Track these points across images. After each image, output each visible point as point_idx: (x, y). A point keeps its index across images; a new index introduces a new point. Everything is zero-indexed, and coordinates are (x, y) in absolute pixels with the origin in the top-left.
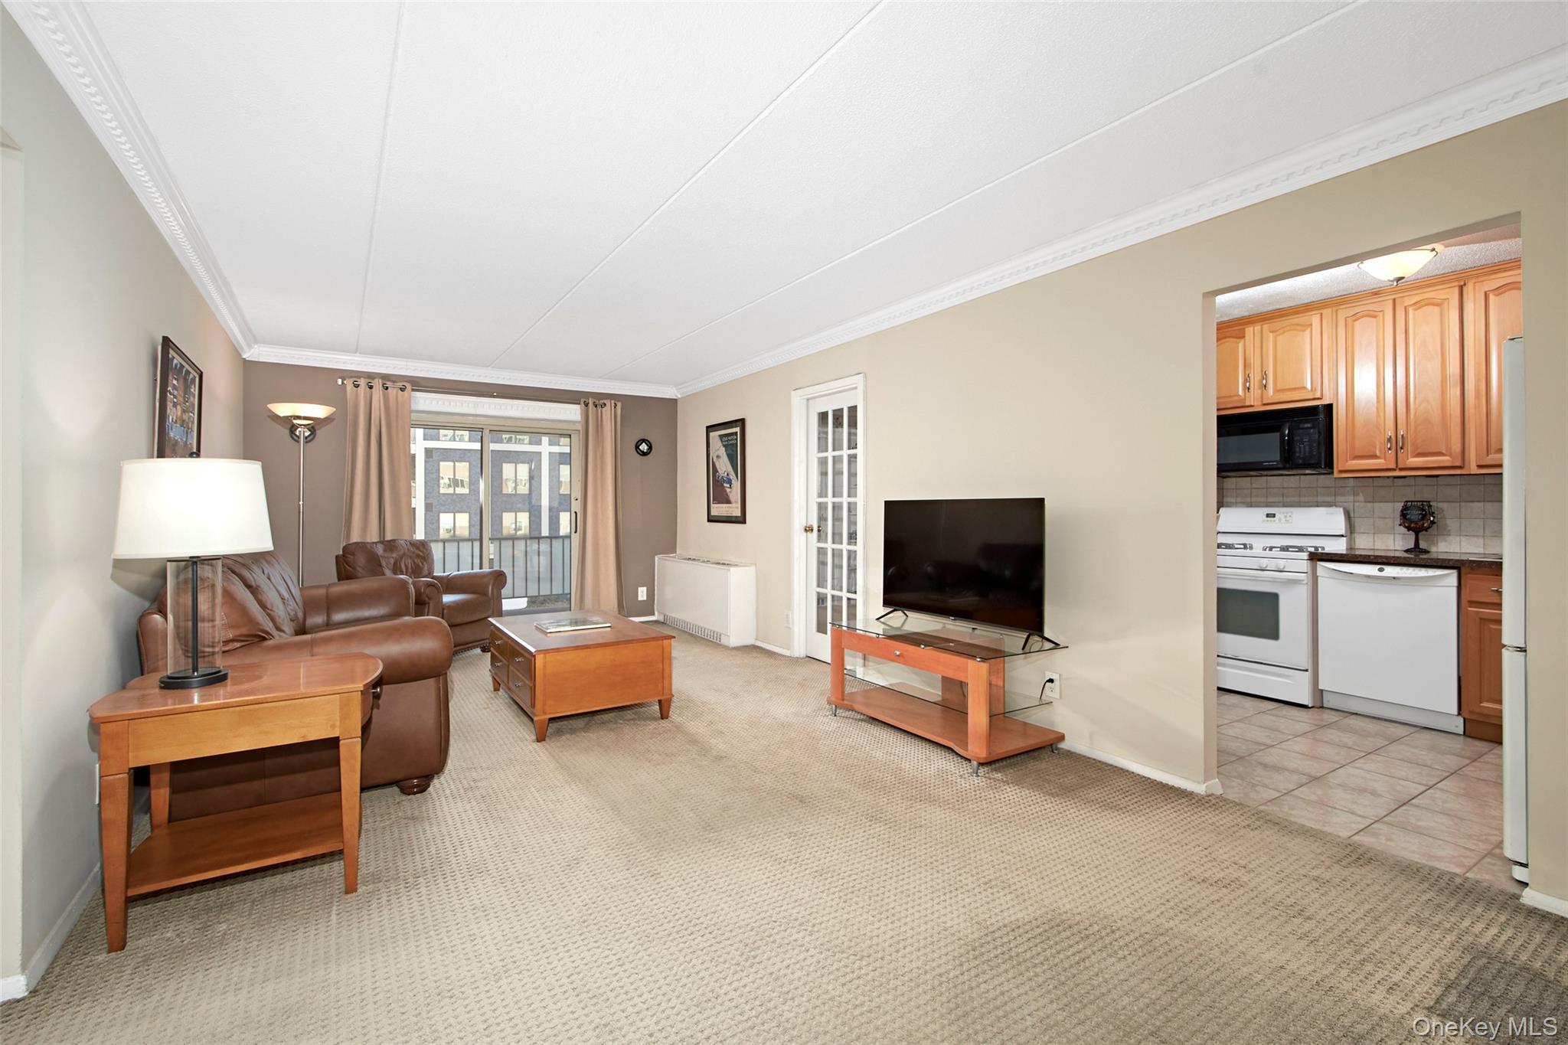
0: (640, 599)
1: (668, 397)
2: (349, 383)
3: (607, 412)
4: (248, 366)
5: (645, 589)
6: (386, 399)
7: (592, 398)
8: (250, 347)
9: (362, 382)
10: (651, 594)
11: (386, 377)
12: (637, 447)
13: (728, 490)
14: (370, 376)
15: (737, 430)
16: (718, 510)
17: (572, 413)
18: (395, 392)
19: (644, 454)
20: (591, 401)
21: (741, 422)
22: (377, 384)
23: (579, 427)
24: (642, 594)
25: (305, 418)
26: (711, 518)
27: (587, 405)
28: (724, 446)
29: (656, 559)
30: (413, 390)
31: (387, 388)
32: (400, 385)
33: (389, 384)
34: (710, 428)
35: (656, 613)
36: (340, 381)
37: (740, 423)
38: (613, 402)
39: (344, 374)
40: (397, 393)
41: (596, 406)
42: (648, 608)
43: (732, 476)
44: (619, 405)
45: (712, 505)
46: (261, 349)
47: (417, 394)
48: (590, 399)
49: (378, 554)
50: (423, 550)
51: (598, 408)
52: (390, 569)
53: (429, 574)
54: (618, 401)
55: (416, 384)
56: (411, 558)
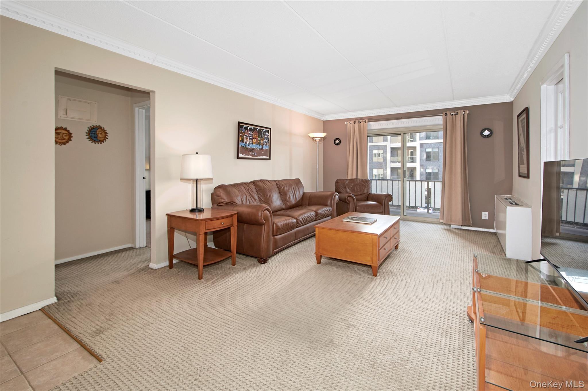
0: (484, 218)
1: (506, 101)
2: (348, 123)
3: (459, 117)
4: (325, 122)
5: (487, 213)
6: (359, 127)
7: (450, 111)
8: (324, 116)
9: (352, 122)
10: (491, 216)
11: (362, 119)
12: (481, 134)
14: (356, 119)
17: (439, 120)
19: (487, 136)
20: (448, 113)
21: (527, 110)
22: (357, 122)
23: (442, 127)
24: (485, 215)
25: (318, 138)
26: (521, 175)
27: (446, 116)
29: (496, 197)
30: (368, 122)
31: (360, 123)
32: (364, 120)
33: (361, 121)
34: (519, 115)
35: (495, 229)
36: (346, 123)
38: (462, 111)
39: (348, 120)
40: (363, 124)
41: (452, 115)
42: (488, 224)
44: (467, 112)
46: (328, 116)
47: (371, 123)
48: (448, 112)
49: (346, 183)
50: (366, 183)
51: (453, 117)
52: (350, 189)
53: (367, 192)
54: (466, 110)
55: (371, 119)
56: (360, 186)
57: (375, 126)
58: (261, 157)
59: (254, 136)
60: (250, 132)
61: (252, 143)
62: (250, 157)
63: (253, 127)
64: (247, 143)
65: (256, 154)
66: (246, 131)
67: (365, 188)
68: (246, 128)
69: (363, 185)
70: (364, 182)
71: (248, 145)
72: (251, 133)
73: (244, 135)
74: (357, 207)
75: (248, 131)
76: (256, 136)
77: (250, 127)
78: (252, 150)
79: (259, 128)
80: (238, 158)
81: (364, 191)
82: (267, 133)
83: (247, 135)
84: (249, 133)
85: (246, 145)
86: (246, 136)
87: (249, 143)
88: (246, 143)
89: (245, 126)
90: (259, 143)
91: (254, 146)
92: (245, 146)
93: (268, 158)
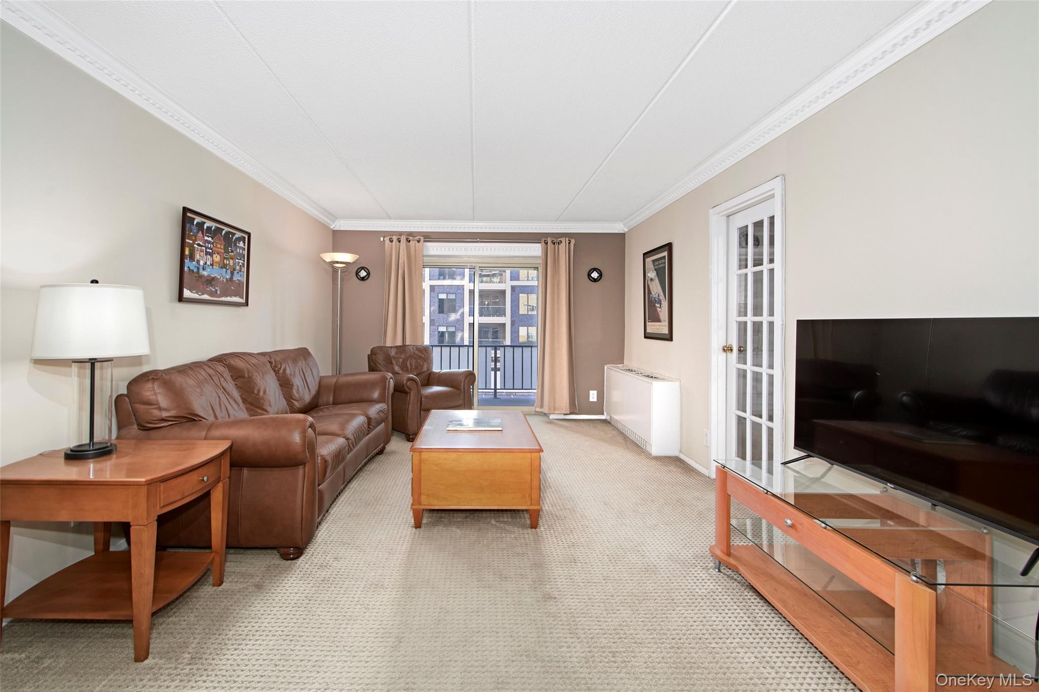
0: (591, 400)
1: (617, 232)
2: (387, 239)
3: (563, 248)
4: (335, 233)
5: (596, 392)
6: (408, 249)
7: (550, 237)
8: (334, 222)
9: (395, 238)
10: (601, 396)
11: (410, 234)
12: (589, 275)
13: (659, 310)
14: (401, 234)
15: (665, 254)
16: (653, 328)
17: (535, 250)
18: (414, 244)
19: (595, 280)
20: (549, 240)
21: (669, 247)
22: (403, 239)
23: (540, 261)
24: (594, 396)
25: (341, 263)
26: (647, 335)
27: (547, 243)
28: (656, 270)
29: (606, 368)
30: (425, 241)
31: (410, 241)
32: (417, 238)
33: (411, 238)
34: (646, 255)
35: (605, 413)
36: (381, 239)
37: (667, 247)
38: (567, 239)
39: (385, 234)
40: (415, 244)
41: (554, 244)
42: (598, 407)
43: (662, 297)
44: (573, 241)
45: (647, 323)
46: (341, 222)
47: (429, 244)
48: (549, 238)
49: (391, 355)
50: (424, 354)
51: (555, 246)
52: (399, 366)
53: (428, 370)
54: (572, 238)
55: (429, 237)
56: (415, 359)
57: (434, 249)
58: (228, 299)
59: (216, 247)
60: (208, 237)
61: (212, 265)
62: (206, 297)
63: (213, 225)
64: (202, 263)
65: (218, 292)
66: (200, 234)
67: (423, 363)
68: (200, 226)
69: (420, 357)
70: (421, 352)
71: (204, 269)
72: (210, 239)
73: (194, 243)
74: (423, 399)
75: (203, 233)
76: (220, 248)
77: (208, 224)
78: (211, 281)
79: (226, 229)
80: (181, 299)
81: (422, 369)
82: (241, 244)
83: (201, 243)
84: (206, 238)
85: (198, 269)
86: (199, 245)
87: (206, 263)
88: (198, 262)
89: (198, 220)
90: (227, 265)
91: (215, 272)
92: (195, 270)
93: (243, 301)
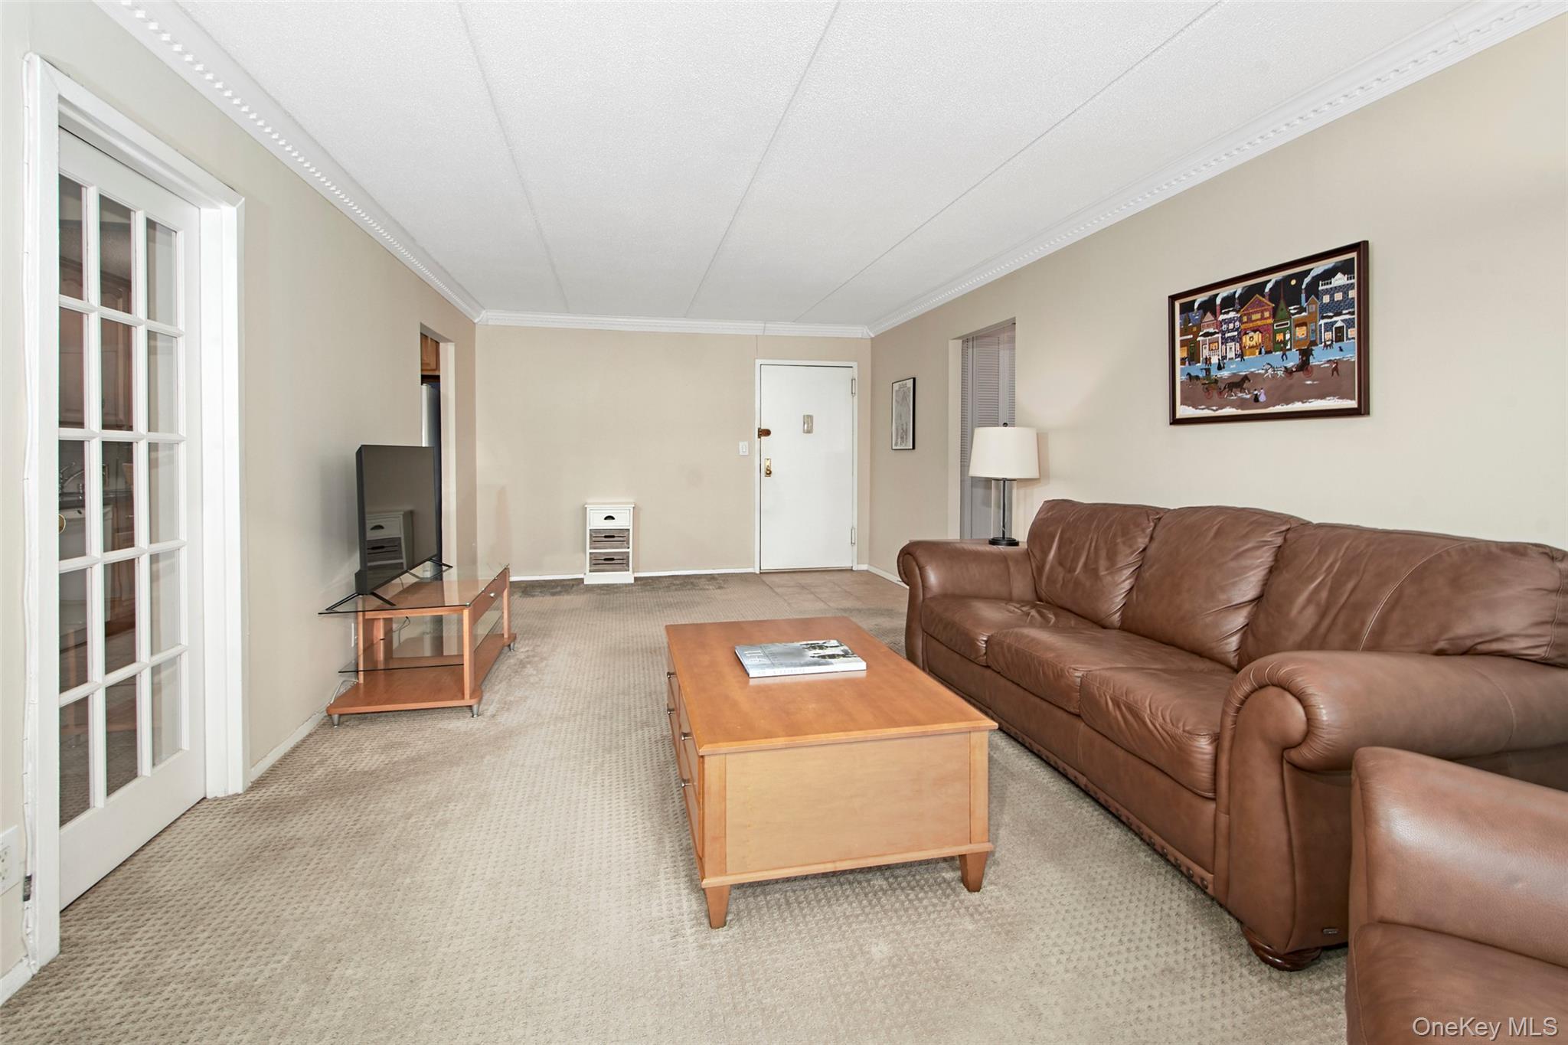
58: (1297, 406)
59: (1250, 320)
60: (1227, 313)
61: (1241, 356)
62: (1229, 411)
63: (1238, 289)
64: (1215, 360)
65: (1262, 398)
66: (1209, 317)
68: (1208, 306)
71: (1220, 368)
72: (1232, 315)
73: (1196, 336)
75: (1214, 314)
76: (1262, 318)
77: (1224, 293)
78: (1238, 383)
79: (1275, 277)
80: (1175, 421)
82: (1340, 280)
83: (1211, 330)
84: (1221, 317)
85: (1208, 371)
86: (1207, 334)
87: (1224, 358)
88: (1207, 360)
89: (1200, 299)
90: (1285, 342)
91: (1255, 365)
92: (1202, 374)
93: (1352, 404)
